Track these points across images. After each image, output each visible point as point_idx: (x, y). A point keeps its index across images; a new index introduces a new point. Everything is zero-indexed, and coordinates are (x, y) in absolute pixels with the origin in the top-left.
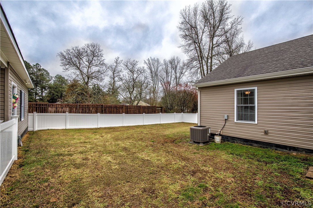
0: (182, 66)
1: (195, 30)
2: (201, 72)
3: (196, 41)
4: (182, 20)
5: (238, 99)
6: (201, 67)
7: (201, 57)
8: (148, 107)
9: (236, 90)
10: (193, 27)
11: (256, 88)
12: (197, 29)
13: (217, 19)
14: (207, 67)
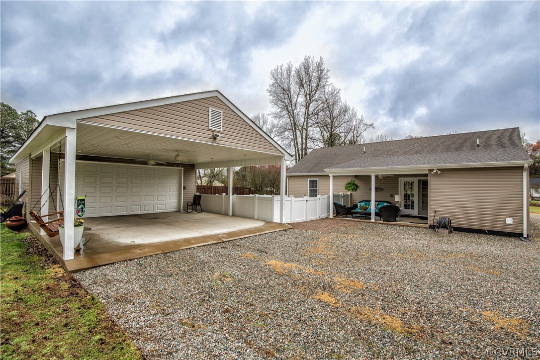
0: (270, 128)
1: (288, 95)
2: (295, 146)
3: (288, 107)
4: (273, 81)
5: (310, 185)
6: (295, 139)
7: (294, 126)
8: (222, 187)
9: (309, 179)
10: (286, 91)
11: (318, 179)
12: (290, 93)
13: (314, 85)
14: (302, 139)
